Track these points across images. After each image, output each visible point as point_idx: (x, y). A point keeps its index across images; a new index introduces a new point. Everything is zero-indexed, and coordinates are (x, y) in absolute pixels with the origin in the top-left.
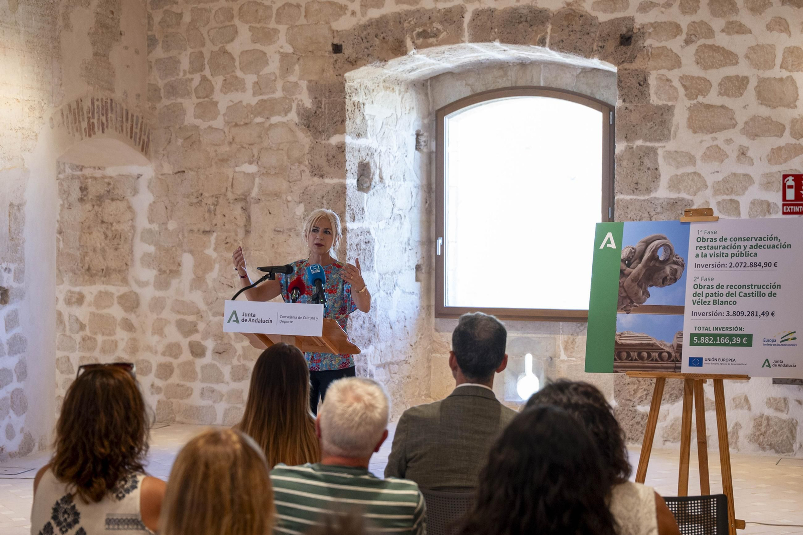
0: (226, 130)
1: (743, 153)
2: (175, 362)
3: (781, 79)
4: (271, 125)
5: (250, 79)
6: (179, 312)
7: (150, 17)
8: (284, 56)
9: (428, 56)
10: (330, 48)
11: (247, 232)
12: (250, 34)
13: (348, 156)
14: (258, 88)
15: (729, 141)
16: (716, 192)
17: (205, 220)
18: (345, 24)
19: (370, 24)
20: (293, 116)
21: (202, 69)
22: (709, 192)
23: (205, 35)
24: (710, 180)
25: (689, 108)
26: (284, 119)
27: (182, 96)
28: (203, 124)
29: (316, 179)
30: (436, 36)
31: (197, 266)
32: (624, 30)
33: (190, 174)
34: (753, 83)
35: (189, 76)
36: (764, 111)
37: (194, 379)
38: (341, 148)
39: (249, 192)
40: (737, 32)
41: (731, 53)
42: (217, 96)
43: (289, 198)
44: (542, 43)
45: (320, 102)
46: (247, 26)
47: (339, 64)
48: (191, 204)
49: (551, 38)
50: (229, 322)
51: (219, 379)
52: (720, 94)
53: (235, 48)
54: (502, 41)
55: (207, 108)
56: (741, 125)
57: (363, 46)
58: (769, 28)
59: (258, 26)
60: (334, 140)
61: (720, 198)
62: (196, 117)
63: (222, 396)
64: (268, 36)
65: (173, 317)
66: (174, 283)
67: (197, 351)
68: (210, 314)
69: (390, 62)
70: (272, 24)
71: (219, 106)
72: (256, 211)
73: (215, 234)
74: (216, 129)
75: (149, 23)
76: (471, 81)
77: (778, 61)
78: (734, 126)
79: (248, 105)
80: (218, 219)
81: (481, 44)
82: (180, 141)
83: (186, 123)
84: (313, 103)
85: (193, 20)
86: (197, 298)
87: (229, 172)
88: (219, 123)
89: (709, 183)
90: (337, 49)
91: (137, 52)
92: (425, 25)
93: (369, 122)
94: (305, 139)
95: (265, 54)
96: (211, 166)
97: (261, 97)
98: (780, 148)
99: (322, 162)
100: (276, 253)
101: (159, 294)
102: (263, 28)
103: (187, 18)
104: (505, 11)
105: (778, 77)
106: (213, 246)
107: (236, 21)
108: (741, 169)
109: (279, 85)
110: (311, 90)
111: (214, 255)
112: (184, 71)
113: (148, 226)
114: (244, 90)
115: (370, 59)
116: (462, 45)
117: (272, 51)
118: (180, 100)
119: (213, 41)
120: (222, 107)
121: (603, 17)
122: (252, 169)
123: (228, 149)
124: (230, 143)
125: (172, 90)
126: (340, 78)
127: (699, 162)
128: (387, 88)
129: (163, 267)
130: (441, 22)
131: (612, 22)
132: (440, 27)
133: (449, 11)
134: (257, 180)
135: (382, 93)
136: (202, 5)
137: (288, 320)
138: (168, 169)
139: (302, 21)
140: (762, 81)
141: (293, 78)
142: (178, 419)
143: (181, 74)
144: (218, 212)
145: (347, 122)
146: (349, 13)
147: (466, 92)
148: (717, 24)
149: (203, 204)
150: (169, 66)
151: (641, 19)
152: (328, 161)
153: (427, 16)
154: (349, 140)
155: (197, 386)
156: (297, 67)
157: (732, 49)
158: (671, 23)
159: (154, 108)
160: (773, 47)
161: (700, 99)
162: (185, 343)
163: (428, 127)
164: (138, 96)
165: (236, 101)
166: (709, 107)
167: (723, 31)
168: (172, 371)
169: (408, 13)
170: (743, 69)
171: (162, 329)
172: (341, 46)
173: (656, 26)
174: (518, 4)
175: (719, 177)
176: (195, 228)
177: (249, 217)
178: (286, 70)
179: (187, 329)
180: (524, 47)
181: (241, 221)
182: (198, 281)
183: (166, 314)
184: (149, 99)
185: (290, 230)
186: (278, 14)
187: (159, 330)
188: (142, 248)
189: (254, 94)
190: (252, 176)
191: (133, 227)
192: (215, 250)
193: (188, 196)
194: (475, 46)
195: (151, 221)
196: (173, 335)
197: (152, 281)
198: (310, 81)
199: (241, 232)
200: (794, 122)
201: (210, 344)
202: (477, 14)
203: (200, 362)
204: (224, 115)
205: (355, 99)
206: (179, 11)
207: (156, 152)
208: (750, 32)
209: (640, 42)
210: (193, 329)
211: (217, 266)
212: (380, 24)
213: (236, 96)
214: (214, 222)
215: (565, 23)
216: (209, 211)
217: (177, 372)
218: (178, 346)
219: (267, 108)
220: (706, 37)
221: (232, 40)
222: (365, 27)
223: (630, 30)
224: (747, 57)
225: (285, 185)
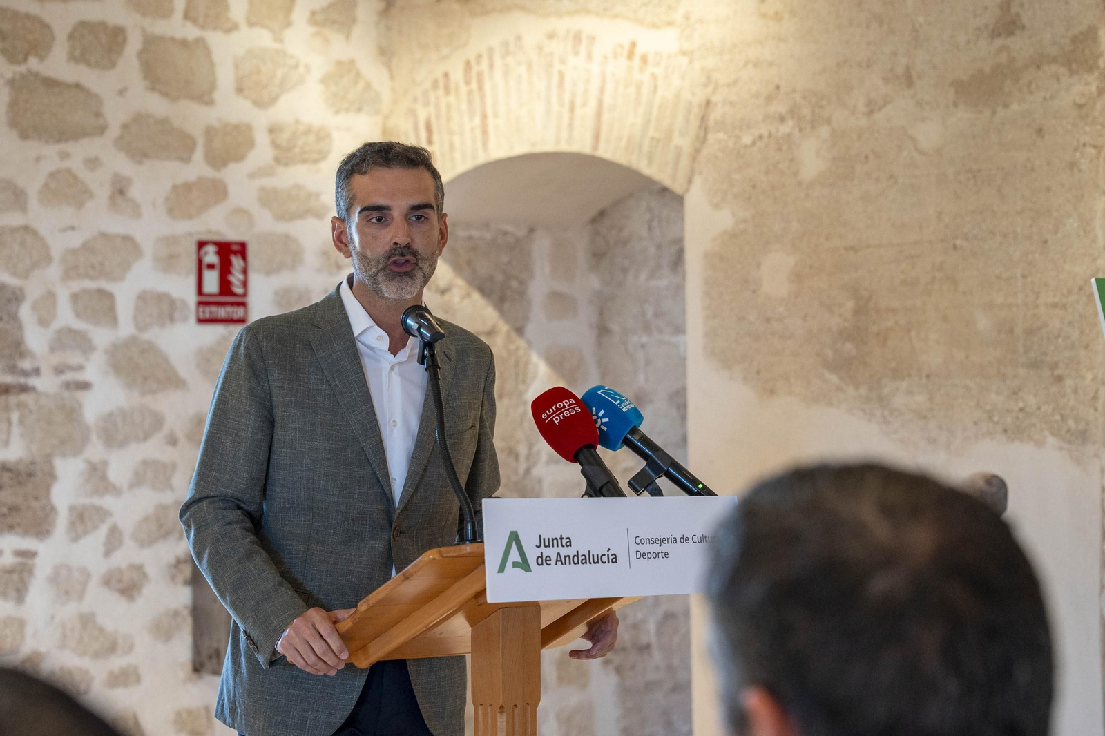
1: (120, 190)
3: (184, 43)
15: (93, 163)
16: (70, 272)
22: (54, 272)
24: (59, 244)
25: (11, 83)
36: (157, 105)
50: (501, 570)
52: (73, 58)
56: (114, 131)
61: (77, 285)
78: (102, 130)
89: (56, 253)
98: (188, 187)
105: (179, 35)
108: (117, 225)
127: (33, 203)
137: (655, 548)
161: (33, 63)
166: (51, 83)
170: (113, 9)
175: (75, 240)
200: (209, 132)
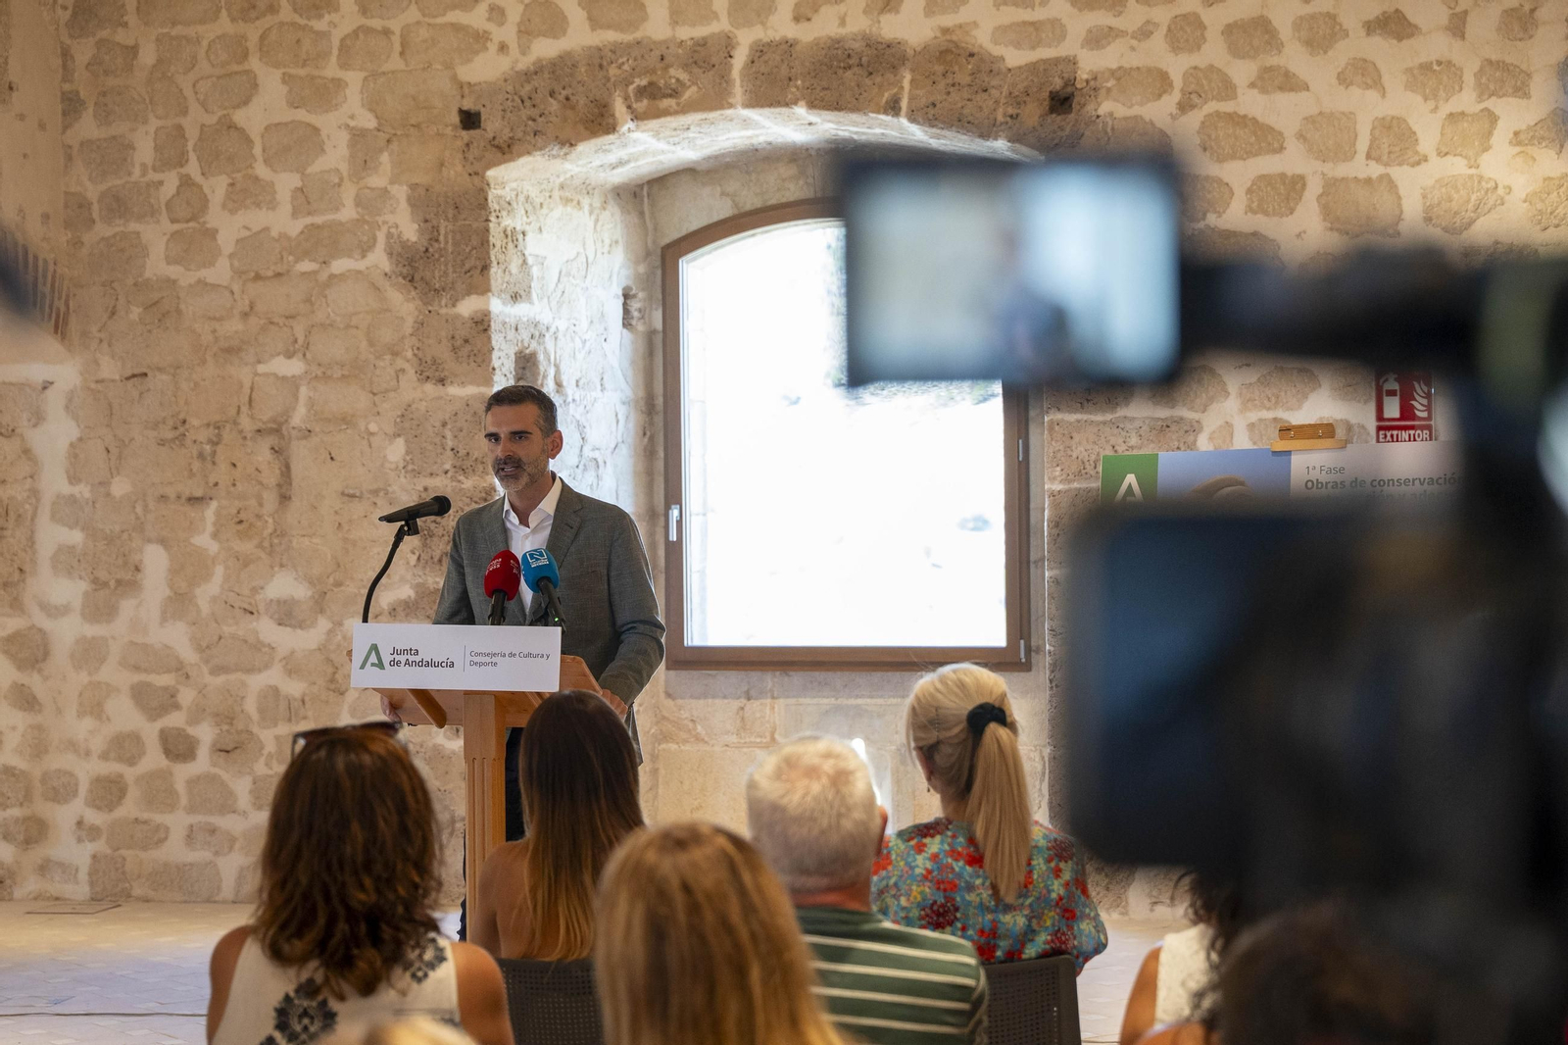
0: (236, 288)
2: (130, 773)
3: (1368, 181)
4: (332, 276)
5: (286, 183)
6: (137, 668)
7: (66, 54)
8: (358, 136)
9: (657, 135)
10: (456, 119)
11: (285, 498)
12: (284, 89)
13: (497, 340)
14: (303, 201)
16: (1247, 404)
17: (192, 474)
18: (486, 69)
19: (537, 70)
20: (379, 259)
21: (182, 161)
22: (1231, 405)
23: (188, 92)
24: (1234, 381)
26: (361, 265)
27: (140, 218)
28: (185, 277)
29: (429, 387)
30: (674, 94)
31: (175, 571)
32: (1057, 84)
33: (159, 381)
34: (1314, 189)
35: (157, 177)
37: (171, 806)
38: (482, 324)
39: (287, 413)
40: (1281, 89)
41: (1271, 129)
42: (215, 217)
43: (373, 427)
44: (893, 108)
45: (436, 229)
46: (277, 74)
47: (474, 152)
48: (162, 443)
49: (911, 99)
50: (362, 667)
51: (227, 806)
52: (1250, 209)
53: (253, 118)
54: (812, 105)
55: (195, 243)
57: (525, 113)
58: (1343, 80)
59: (302, 72)
60: (467, 307)
61: (1254, 416)
62: (169, 261)
63: (233, 840)
64: (325, 94)
65: (126, 679)
66: (127, 606)
67: (179, 748)
68: (205, 670)
69: (581, 147)
70: (331, 70)
71: (221, 238)
72: (302, 456)
73: (214, 504)
74: (215, 287)
75: (64, 66)
76: (732, 186)
77: (1363, 145)
79: (283, 236)
80: (221, 473)
81: (767, 111)
82: (136, 312)
83: (148, 274)
84: (421, 231)
85: (160, 61)
86: (177, 638)
87: (245, 375)
88: (220, 272)
89: (1232, 387)
90: (470, 120)
91: (42, 126)
92: (653, 71)
93: (535, 271)
94: (404, 305)
95: (316, 130)
96: (204, 362)
97: (309, 220)
99: (443, 352)
100: (345, 540)
101: (92, 630)
102: (313, 78)
103: (148, 56)
104: (816, 43)
105: (1361, 176)
106: (210, 528)
107: (254, 63)
109: (348, 194)
110: (413, 203)
111: (213, 547)
112: (144, 166)
113: (66, 488)
114: (272, 205)
115: (539, 140)
116: (729, 112)
117: (329, 123)
118: (133, 226)
119: (204, 105)
120: (227, 239)
121: (1015, 57)
122: (294, 367)
123: (240, 327)
124: (245, 315)
125: (118, 205)
126: (476, 180)
128: (567, 201)
129: (102, 575)
130: (685, 67)
131: (1033, 68)
132: (684, 76)
133: (702, 43)
134: (304, 391)
135: (559, 211)
136: (178, 30)
137: (487, 659)
138: (109, 369)
139: (395, 63)
140: (1331, 185)
141: (377, 181)
142: (137, 891)
143: (137, 172)
144: (220, 457)
145: (495, 271)
146: (493, 47)
147: (723, 210)
148: (1242, 72)
149: (188, 442)
150: (112, 155)
151: (1090, 63)
152: (454, 349)
153: (657, 53)
154: (497, 306)
155: (177, 822)
156: (385, 158)
157: (1271, 120)
158: (1149, 70)
159: (77, 243)
160: (1350, 116)
161: (1211, 220)
162: (150, 732)
163: (646, 281)
164: (46, 217)
165: (256, 228)
166: (1228, 235)
167: (1252, 85)
168: (122, 792)
169: (616, 49)
170: (1293, 160)
171: (100, 704)
172: (478, 115)
173: (1117, 74)
174: (843, 31)
176: (171, 492)
177: (288, 467)
178: (363, 160)
179: (154, 702)
180: (854, 117)
181: (271, 477)
182: (179, 603)
183: (109, 673)
184: (68, 224)
185: (376, 492)
186: (344, 48)
187: (94, 706)
188: (53, 536)
189: (295, 214)
190: (292, 384)
191: (35, 493)
192: (215, 536)
193: (156, 426)
194: (753, 114)
195: (73, 479)
196: (125, 715)
197: (77, 603)
198: (414, 187)
199: (270, 499)
201: (205, 734)
202: (760, 51)
203: (183, 772)
204: (231, 256)
205: (507, 222)
206: (131, 42)
207: (85, 334)
208: (1308, 89)
209: (1090, 108)
210: (168, 702)
211: (219, 571)
212: (559, 69)
213: (257, 218)
214: (212, 480)
215: (939, 69)
216: (201, 456)
217: (133, 793)
218: (135, 738)
219: (322, 242)
220: (1220, 98)
221: (246, 102)
222: (528, 76)
223: (1070, 82)
224: (1301, 136)
225: (363, 401)
